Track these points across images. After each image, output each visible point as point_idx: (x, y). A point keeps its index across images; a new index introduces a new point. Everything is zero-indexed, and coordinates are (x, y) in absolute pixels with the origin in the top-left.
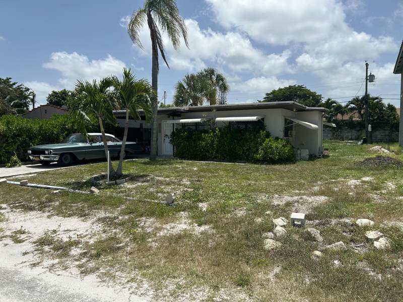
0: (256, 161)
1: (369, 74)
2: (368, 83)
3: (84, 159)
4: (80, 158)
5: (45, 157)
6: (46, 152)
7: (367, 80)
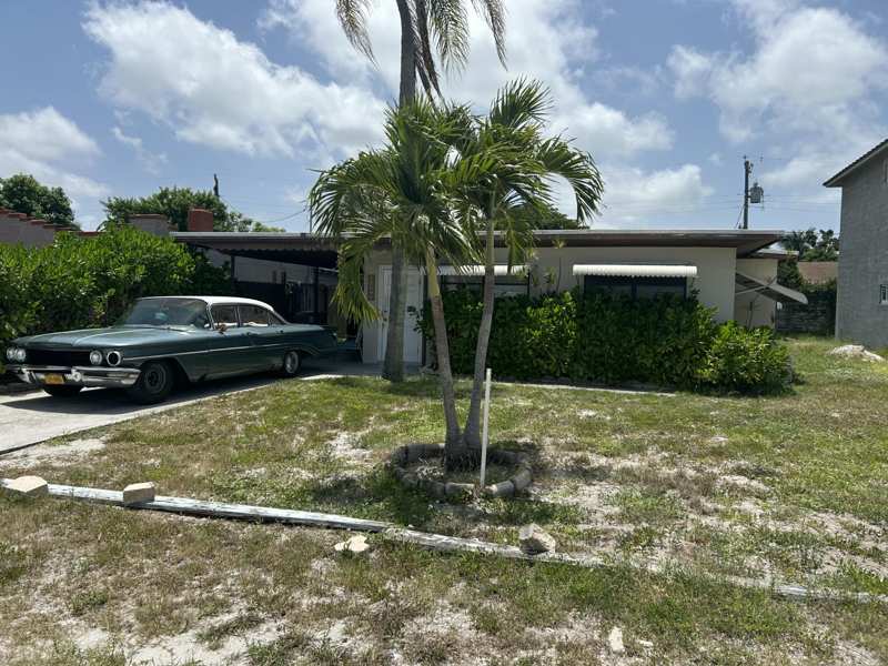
1: (751, 186)
2: (750, 204)
3: (203, 378)
4: (194, 377)
5: (87, 374)
6: (95, 357)
7: (747, 197)
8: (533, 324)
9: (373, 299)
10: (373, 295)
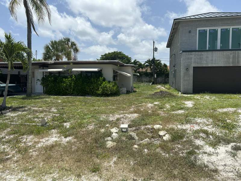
0: (98, 95)
1: (155, 47)
7: (154, 50)
8: (64, 82)
9: (34, 78)
10: (34, 76)
